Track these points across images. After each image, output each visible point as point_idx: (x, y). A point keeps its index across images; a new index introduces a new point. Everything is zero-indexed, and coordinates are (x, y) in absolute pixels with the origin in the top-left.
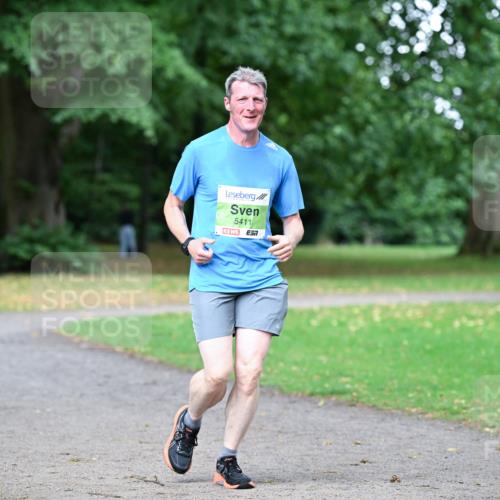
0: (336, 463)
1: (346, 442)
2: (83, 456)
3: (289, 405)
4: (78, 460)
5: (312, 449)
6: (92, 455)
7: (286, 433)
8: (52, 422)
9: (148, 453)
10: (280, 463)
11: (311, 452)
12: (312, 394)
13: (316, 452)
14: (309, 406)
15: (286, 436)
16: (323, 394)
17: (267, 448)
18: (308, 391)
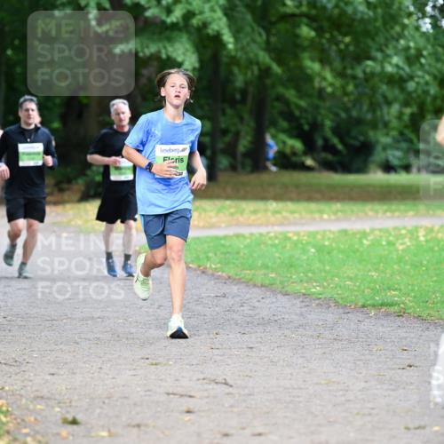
0: (385, 367)
1: (394, 348)
2: (161, 360)
3: (344, 316)
4: (156, 364)
5: (364, 355)
6: (168, 360)
7: (341, 340)
9: (218, 358)
10: (336, 367)
11: (362, 358)
12: (363, 306)
13: (368, 357)
14: (361, 317)
15: (340, 343)
16: (374, 306)
17: (324, 353)
18: (360, 304)
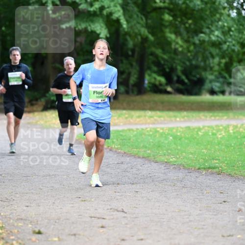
0: (211, 202)
1: (216, 192)
2: (87, 198)
3: (188, 174)
4: (85, 201)
5: (199, 196)
6: (92, 198)
7: (187, 188)
8: (72, 182)
9: (119, 197)
10: (184, 202)
11: (198, 197)
12: (199, 169)
13: (201, 197)
14: (197, 174)
15: (186, 189)
16: (205, 169)
17: (177, 195)
18: (197, 167)
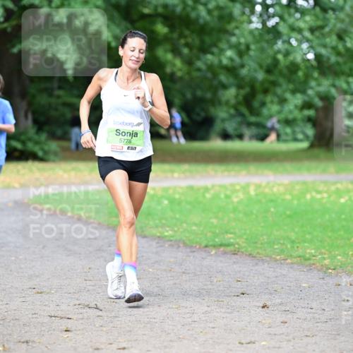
0: (223, 294)
1: (230, 279)
2: (45, 289)
3: (190, 254)
4: (41, 293)
5: (206, 285)
6: (51, 289)
7: (189, 273)
8: (22, 266)
9: (91, 288)
11: (205, 287)
12: (206, 246)
13: (210, 287)
14: (204, 255)
15: (187, 275)
16: (214, 246)
17: (175, 284)
18: (203, 244)
